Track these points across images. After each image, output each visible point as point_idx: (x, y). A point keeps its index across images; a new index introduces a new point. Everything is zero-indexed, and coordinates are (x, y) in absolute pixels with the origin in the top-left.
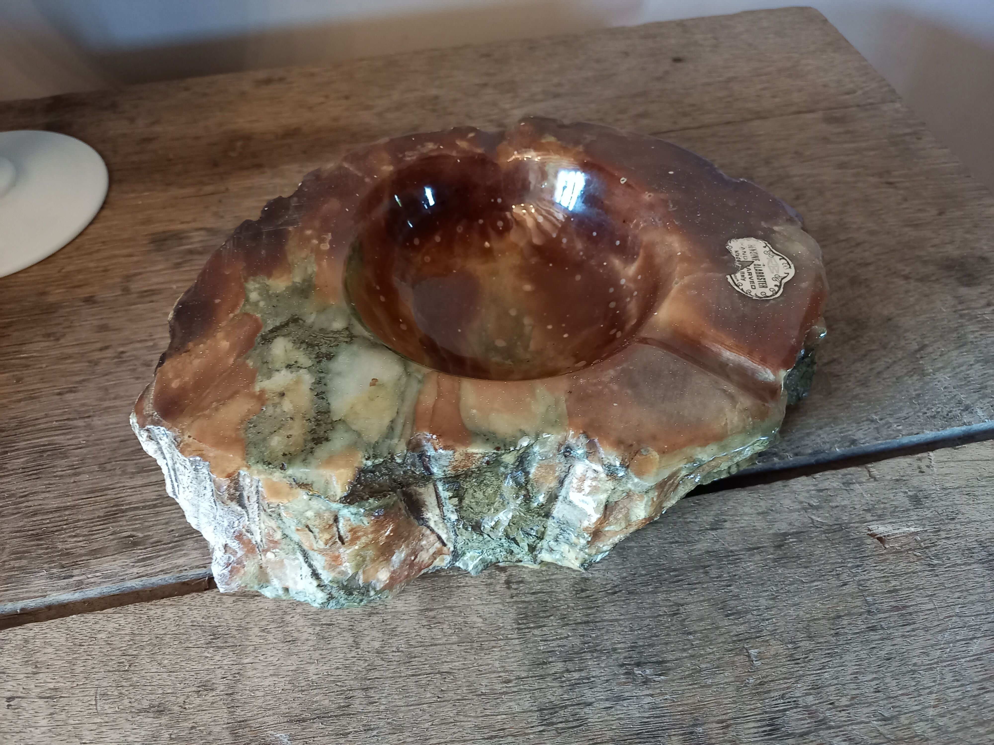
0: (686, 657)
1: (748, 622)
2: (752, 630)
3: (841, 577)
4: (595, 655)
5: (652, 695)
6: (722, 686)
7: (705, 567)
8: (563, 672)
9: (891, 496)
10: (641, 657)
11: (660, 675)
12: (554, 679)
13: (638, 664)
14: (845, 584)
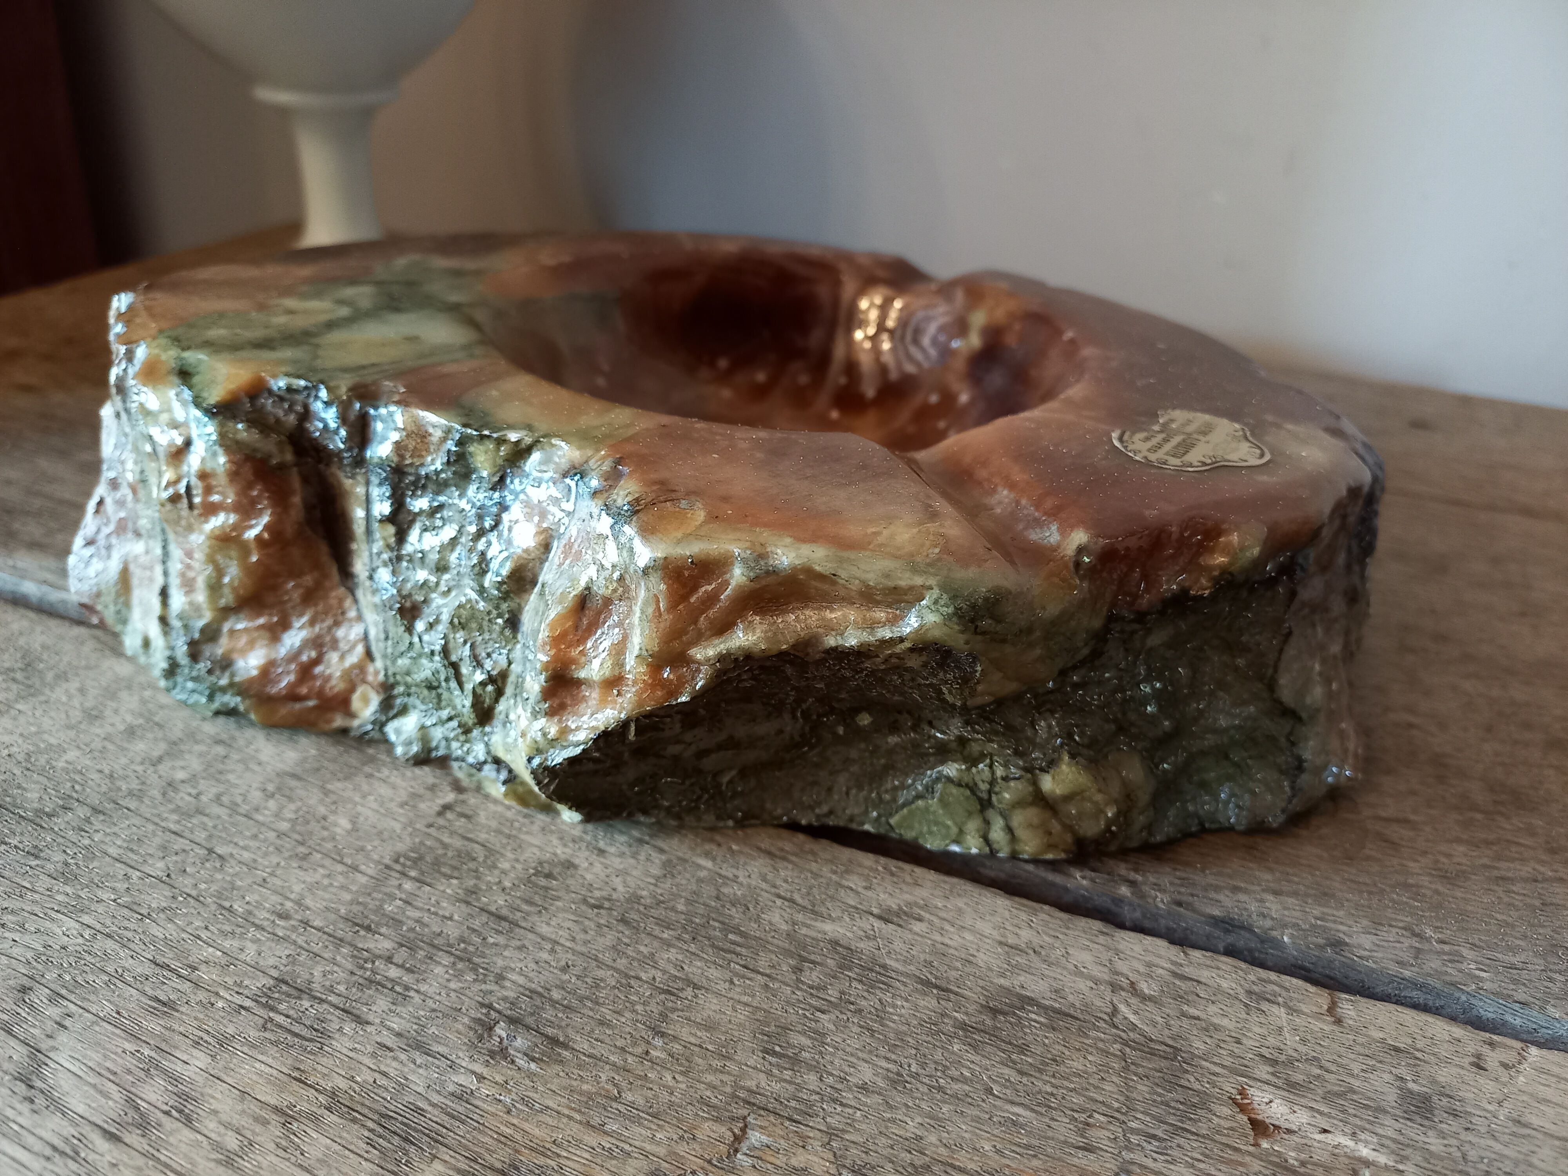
0: (614, 1065)
1: (799, 1087)
2: (793, 1104)
3: (1092, 1133)
4: (460, 965)
5: (481, 1078)
6: (627, 1147)
7: (804, 960)
8: (379, 957)
9: (1356, 1068)
10: (532, 1014)
11: (533, 1059)
12: (353, 956)
13: (513, 1021)
14: (1088, 1149)
